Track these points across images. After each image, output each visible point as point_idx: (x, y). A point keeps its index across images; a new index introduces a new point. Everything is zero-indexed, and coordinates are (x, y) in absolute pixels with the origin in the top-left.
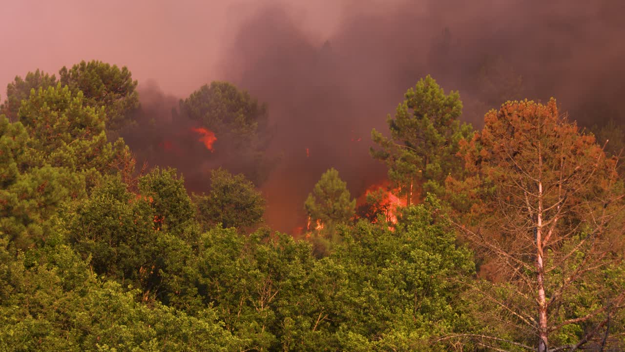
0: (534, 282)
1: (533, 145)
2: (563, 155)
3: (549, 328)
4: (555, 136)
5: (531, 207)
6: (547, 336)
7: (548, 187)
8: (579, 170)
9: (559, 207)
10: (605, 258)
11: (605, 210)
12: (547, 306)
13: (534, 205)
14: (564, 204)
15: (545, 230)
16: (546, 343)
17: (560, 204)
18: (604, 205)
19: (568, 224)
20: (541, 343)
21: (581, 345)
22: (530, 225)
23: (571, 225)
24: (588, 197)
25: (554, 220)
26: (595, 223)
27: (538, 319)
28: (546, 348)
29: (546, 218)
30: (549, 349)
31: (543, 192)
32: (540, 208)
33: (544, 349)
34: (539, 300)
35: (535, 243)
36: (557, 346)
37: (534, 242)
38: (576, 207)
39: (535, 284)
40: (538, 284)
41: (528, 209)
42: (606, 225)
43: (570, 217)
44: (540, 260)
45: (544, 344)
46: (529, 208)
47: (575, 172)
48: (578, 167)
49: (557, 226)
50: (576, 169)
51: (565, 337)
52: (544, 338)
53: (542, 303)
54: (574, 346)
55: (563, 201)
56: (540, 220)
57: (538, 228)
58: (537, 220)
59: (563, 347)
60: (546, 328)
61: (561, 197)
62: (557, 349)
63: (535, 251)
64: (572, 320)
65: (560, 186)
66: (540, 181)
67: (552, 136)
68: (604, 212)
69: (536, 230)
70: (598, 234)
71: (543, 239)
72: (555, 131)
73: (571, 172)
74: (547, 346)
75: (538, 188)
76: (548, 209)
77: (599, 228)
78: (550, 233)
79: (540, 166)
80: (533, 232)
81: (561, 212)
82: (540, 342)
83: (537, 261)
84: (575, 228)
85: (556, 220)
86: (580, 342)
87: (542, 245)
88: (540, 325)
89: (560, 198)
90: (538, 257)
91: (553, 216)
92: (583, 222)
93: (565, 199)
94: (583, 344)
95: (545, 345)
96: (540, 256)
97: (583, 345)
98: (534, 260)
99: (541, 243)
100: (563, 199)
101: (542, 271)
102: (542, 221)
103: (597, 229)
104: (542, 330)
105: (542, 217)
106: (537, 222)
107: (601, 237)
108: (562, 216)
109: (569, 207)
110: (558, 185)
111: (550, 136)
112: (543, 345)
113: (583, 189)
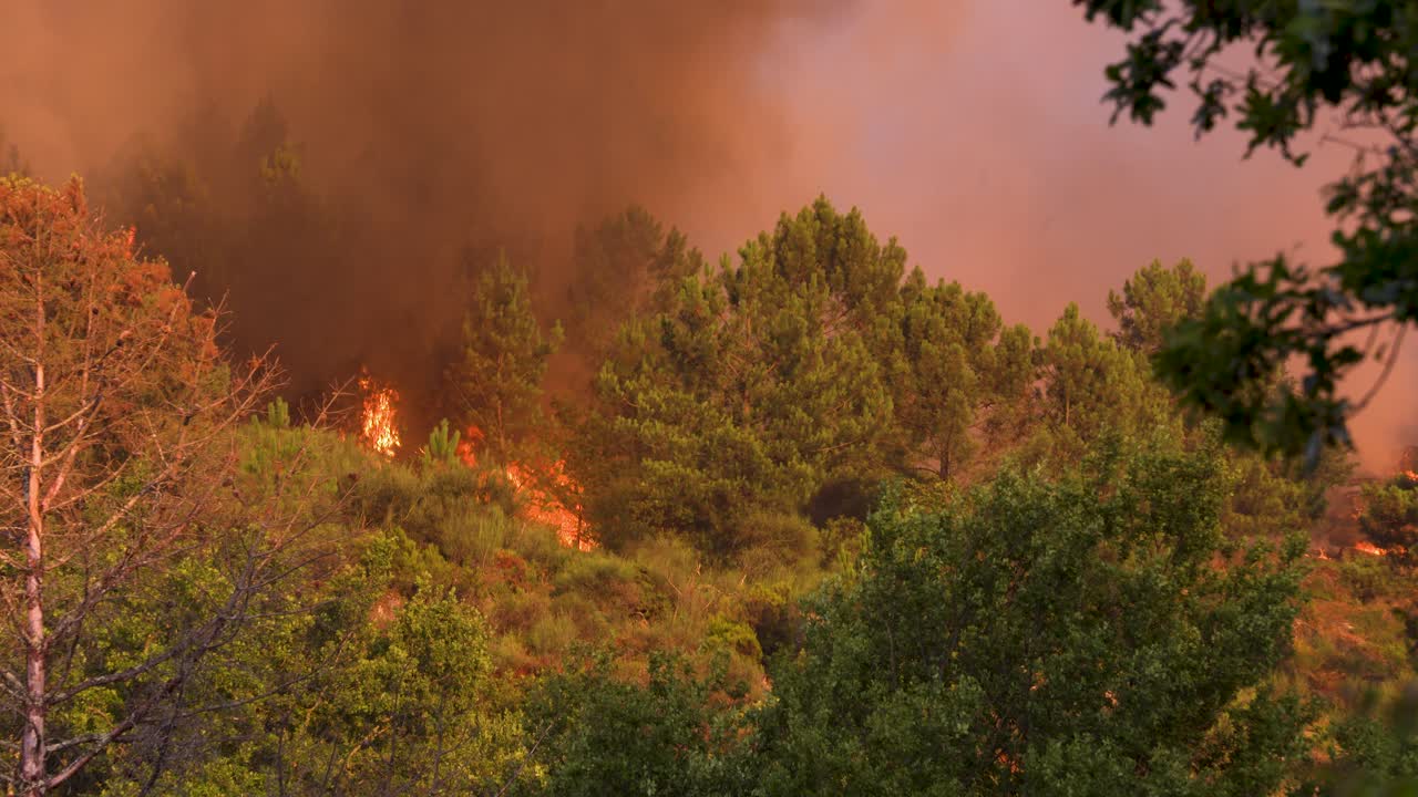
0: (20, 591)
1: (24, 280)
2: (93, 304)
3: (48, 695)
4: (76, 260)
5: (18, 422)
6: (44, 716)
7: (56, 376)
8: (130, 340)
9: (81, 422)
10: (182, 538)
11: (185, 430)
12: (45, 645)
13: (26, 417)
14: (94, 415)
15: (49, 474)
16: (41, 731)
17: (86, 415)
18: (183, 419)
19: (103, 460)
20: (30, 731)
21: (119, 734)
22: (16, 464)
23: (110, 463)
24: (150, 401)
25: (69, 452)
26: (163, 458)
27: (24, 678)
28: (39, 742)
29: (51, 445)
30: (46, 745)
31: (46, 387)
32: (37, 423)
33: (34, 744)
34: (29, 633)
35: (25, 503)
36: (66, 738)
37: (21, 501)
38: (121, 421)
39: (20, 597)
40: (27, 597)
41: (9, 426)
42: (186, 464)
43: (109, 446)
44: (35, 542)
45: (36, 731)
46: (12, 423)
47: (120, 344)
48: (127, 332)
49: (77, 464)
50: (121, 337)
51: (79, 719)
52: (36, 719)
53: (36, 641)
54: (105, 737)
55: (94, 408)
56: (37, 451)
57: (33, 470)
58: (31, 449)
59: (78, 740)
60: (42, 696)
61: (88, 399)
62: (64, 743)
63: (24, 521)
64: (103, 677)
65: (86, 375)
66: (41, 362)
67: (69, 260)
68: (183, 435)
69: (28, 474)
70: (169, 483)
71: (43, 494)
72: (75, 248)
73: (110, 341)
74: (42, 739)
75: (34, 376)
76: (57, 426)
77: (172, 468)
78: (60, 480)
79: (39, 326)
80: (22, 478)
81: (87, 433)
82: (26, 730)
83: (28, 545)
84: (117, 469)
85: (73, 452)
86: (117, 727)
87: (41, 508)
88: (29, 689)
89: (84, 402)
90: (31, 534)
91: (69, 439)
92: (134, 457)
93: (97, 403)
94: (122, 731)
95: (38, 736)
96: (33, 532)
97: (124, 734)
98: (21, 541)
99: (39, 502)
100: (93, 402)
101: (38, 569)
102: (43, 453)
103: (167, 472)
104: (33, 701)
105: (42, 444)
106: (31, 456)
107: (174, 491)
108: (90, 443)
109: (106, 422)
110: (80, 373)
111: (62, 259)
112: (33, 735)
113: (135, 379)
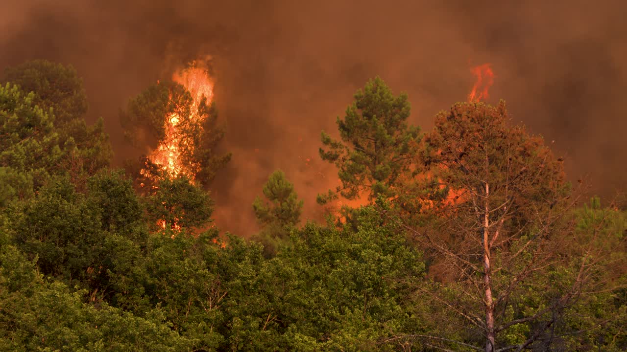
0: (481, 282)
1: (480, 146)
2: (510, 156)
3: (495, 328)
4: (502, 137)
5: (478, 208)
6: (494, 337)
7: (494, 188)
8: (525, 171)
9: (505, 208)
11: (551, 211)
12: (493, 306)
13: (482, 206)
14: (511, 204)
15: (492, 231)
16: (493, 343)
17: (507, 204)
18: (550, 207)
19: (516, 224)
20: (488, 343)
21: (527, 345)
22: (478, 226)
24: (536, 198)
25: (501, 221)
26: (542, 223)
27: (485, 319)
28: (493, 348)
29: (494, 218)
30: (496, 349)
31: (490, 192)
32: (487, 208)
33: (491, 349)
34: (486, 301)
35: (482, 244)
36: (504, 346)
37: (480, 243)
38: (523, 207)
39: (482, 285)
40: (485, 285)
41: (475, 210)
42: (552, 225)
43: (518, 219)
44: (487, 261)
45: (491, 344)
47: (521, 173)
48: (524, 168)
49: (504, 226)
50: (522, 170)
51: (514, 338)
52: (491, 338)
53: (489, 304)
54: (521, 346)
55: (510, 202)
56: (487, 221)
57: (485, 229)
58: (484, 220)
59: (510, 348)
60: (493, 328)
61: (508, 198)
62: (504, 349)
63: (482, 252)
64: (520, 320)
65: (507, 187)
66: (487, 182)
67: (499, 137)
68: (550, 213)
69: (483, 231)
70: (544, 234)
71: (490, 239)
72: (501, 132)
73: (517, 172)
74: (494, 347)
75: (485, 188)
76: (495, 210)
77: (545, 228)
78: (497, 233)
79: (486, 165)
80: (481, 233)
81: (509, 212)
83: (484, 262)
84: (522, 228)
85: (502, 221)
86: (527, 342)
87: (489, 246)
88: (487, 325)
89: (506, 199)
90: (485, 257)
91: (500, 216)
92: (529, 223)
93: (512, 200)
94: (529, 343)
95: (492, 345)
96: (487, 257)
97: (529, 345)
98: (481, 260)
99: (489, 243)
100: (510, 199)
101: (489, 272)
102: (489, 222)
103: (543, 229)
104: (489, 330)
105: (489, 218)
106: (484, 223)
107: (547, 238)
108: (510, 217)
109: (516, 208)
110: (505, 186)
111: (496, 136)
112: (490, 345)
113: (528, 189)
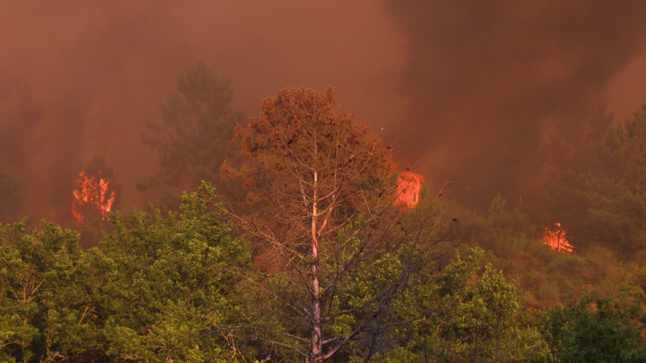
0: (308, 272)
1: (308, 133)
2: (338, 144)
3: (322, 319)
4: (331, 124)
5: (306, 196)
6: (321, 328)
7: (323, 176)
8: (354, 159)
9: (334, 196)
10: (379, 248)
11: (379, 199)
12: (320, 296)
13: (310, 194)
14: (339, 193)
15: (320, 220)
16: (319, 335)
17: (336, 193)
18: (378, 195)
19: (344, 214)
20: (315, 334)
21: (353, 336)
22: (306, 215)
23: (346, 215)
24: (363, 186)
25: (329, 209)
26: (370, 212)
27: (312, 311)
28: (319, 340)
29: (321, 207)
30: (322, 341)
31: (318, 180)
32: (315, 197)
33: (317, 340)
34: (313, 291)
35: (310, 233)
36: (330, 338)
37: (308, 232)
38: (351, 196)
39: (309, 275)
40: (312, 275)
41: (303, 198)
42: (380, 215)
43: (346, 207)
44: (315, 250)
45: (317, 335)
46: (304, 197)
47: (350, 161)
48: (353, 156)
49: (332, 215)
50: (351, 158)
51: (338, 329)
52: (317, 329)
53: (316, 294)
54: (347, 337)
55: (339, 190)
56: (315, 209)
57: (313, 218)
58: (312, 208)
59: (335, 338)
60: (319, 319)
61: (336, 186)
62: (330, 340)
63: (310, 241)
64: (346, 311)
65: (335, 175)
66: (316, 170)
67: (327, 124)
68: (378, 201)
69: (311, 220)
70: (372, 223)
71: (317, 229)
72: (330, 119)
73: (346, 160)
74: (320, 338)
75: (313, 176)
76: (323, 198)
77: (373, 216)
78: (325, 222)
79: (315, 154)
80: (308, 222)
81: (336, 201)
82: (313, 334)
83: (312, 251)
84: (349, 217)
85: (331, 210)
86: (353, 333)
87: (317, 235)
88: (314, 316)
89: (335, 187)
91: (328, 204)
92: (357, 212)
93: (340, 188)
94: (355, 335)
95: (318, 337)
96: (314, 246)
97: (356, 336)
98: (308, 250)
99: (316, 232)
100: (339, 187)
101: (316, 262)
102: (317, 211)
103: (371, 218)
104: (316, 321)
105: (317, 207)
106: (312, 212)
107: (374, 227)
108: (338, 205)
109: (344, 196)
110: (333, 174)
111: (325, 123)
112: (316, 336)
113: (357, 177)
